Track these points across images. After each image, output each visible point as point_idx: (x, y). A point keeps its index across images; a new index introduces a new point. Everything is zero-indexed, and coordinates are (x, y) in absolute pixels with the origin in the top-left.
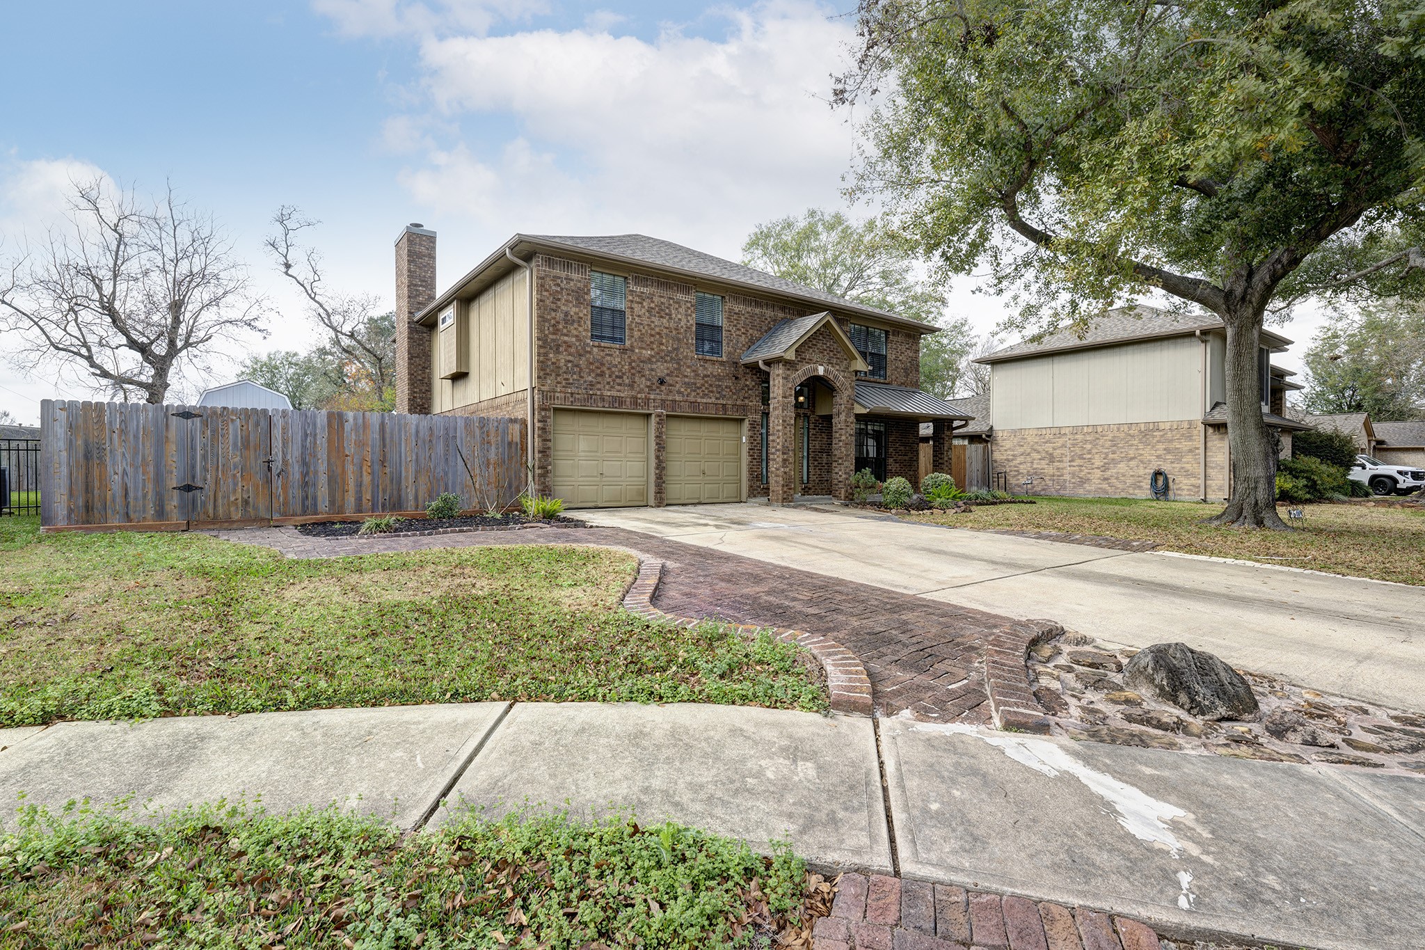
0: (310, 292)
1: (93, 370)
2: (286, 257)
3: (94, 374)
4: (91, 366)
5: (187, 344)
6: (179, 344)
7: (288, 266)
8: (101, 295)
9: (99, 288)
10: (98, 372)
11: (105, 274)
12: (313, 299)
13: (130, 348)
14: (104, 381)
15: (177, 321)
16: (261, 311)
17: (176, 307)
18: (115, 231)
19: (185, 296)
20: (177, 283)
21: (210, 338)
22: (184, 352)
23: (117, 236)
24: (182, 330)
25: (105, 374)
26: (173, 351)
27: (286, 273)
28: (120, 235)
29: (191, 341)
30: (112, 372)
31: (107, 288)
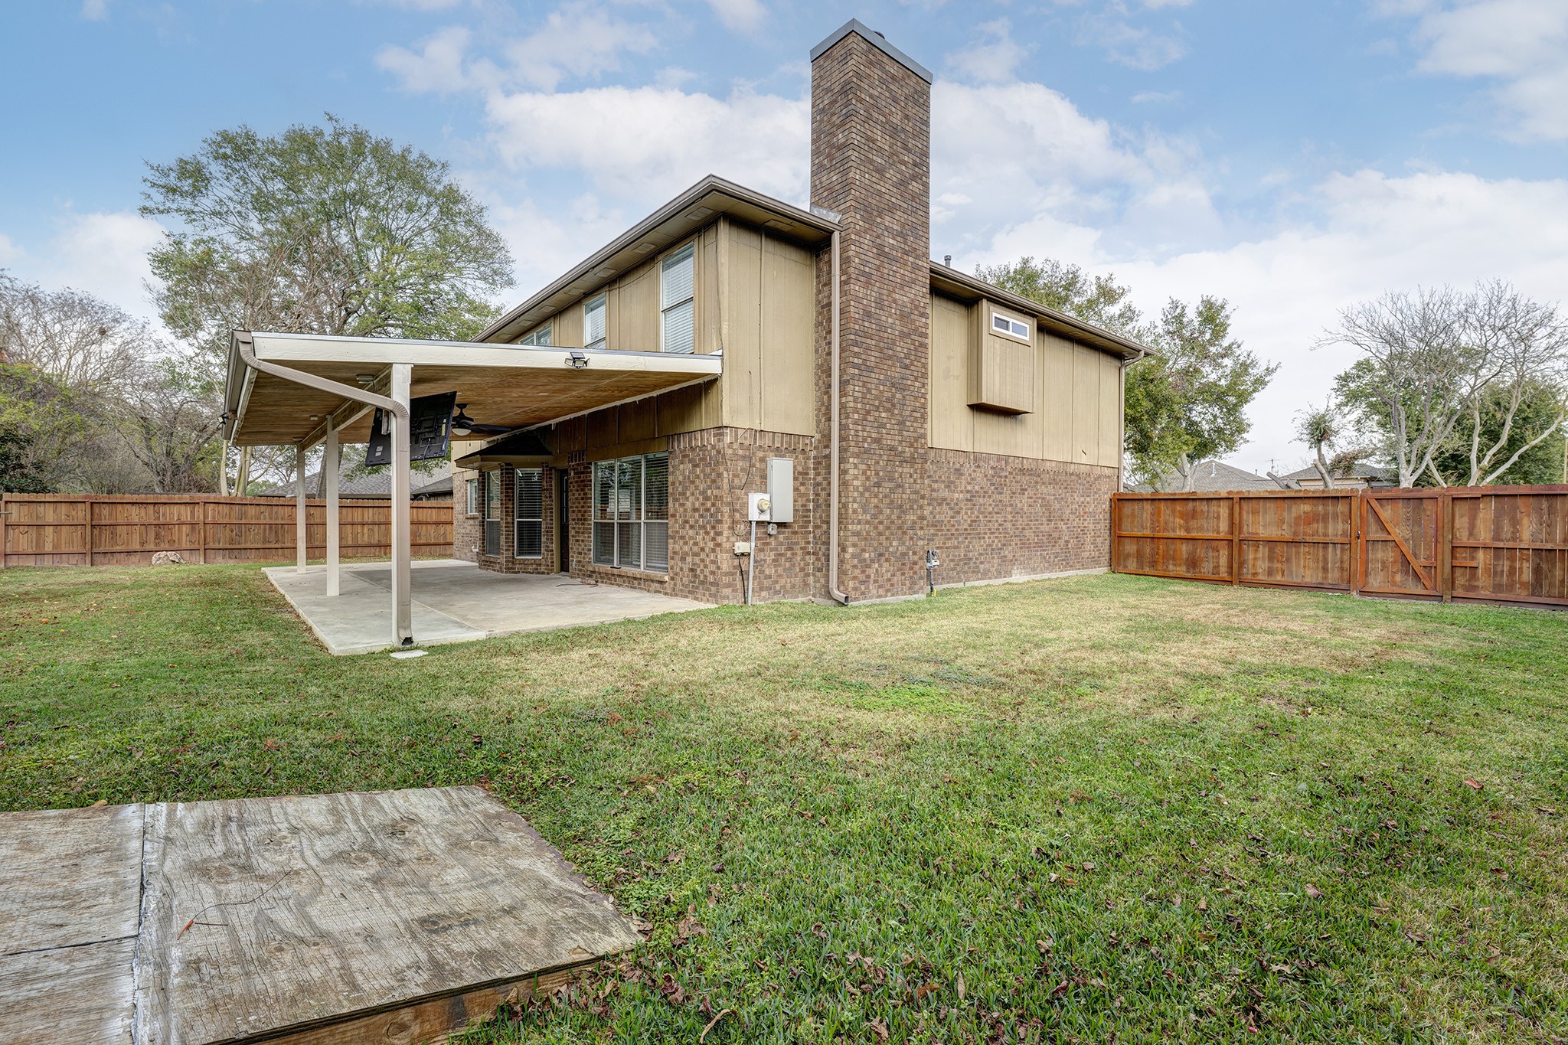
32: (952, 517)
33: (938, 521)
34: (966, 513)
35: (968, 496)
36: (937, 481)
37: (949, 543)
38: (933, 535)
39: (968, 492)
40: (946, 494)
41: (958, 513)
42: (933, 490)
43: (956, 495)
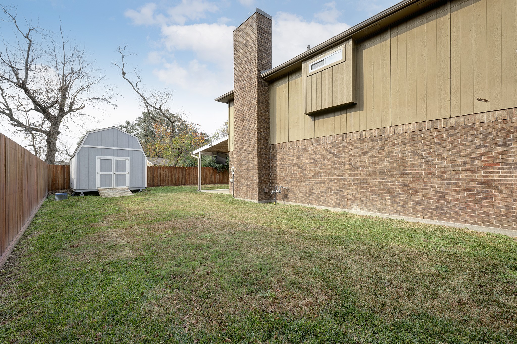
0: (135, 88)
1: (12, 122)
2: (123, 70)
3: (13, 124)
4: (11, 120)
5: (71, 110)
6: (66, 109)
7: (124, 73)
8: (18, 79)
9: (17, 75)
10: (16, 123)
11: (21, 66)
12: (137, 91)
13: (36, 111)
14: (19, 128)
15: (64, 98)
16: (112, 94)
17: (64, 90)
18: (27, 37)
19: (69, 84)
20: (64, 77)
21: (84, 107)
22: (69, 114)
23: (28, 42)
24: (68, 101)
25: (20, 124)
26: (62, 114)
27: (123, 77)
28: (30, 41)
29: (73, 108)
30: (25, 124)
31: (22, 75)
32: (301, 172)
33: (293, 174)
34: (310, 170)
35: (312, 161)
36: (292, 156)
37: (299, 184)
38: (290, 180)
39: (311, 159)
40: (297, 161)
41: (305, 170)
42: (290, 160)
43: (304, 161)
